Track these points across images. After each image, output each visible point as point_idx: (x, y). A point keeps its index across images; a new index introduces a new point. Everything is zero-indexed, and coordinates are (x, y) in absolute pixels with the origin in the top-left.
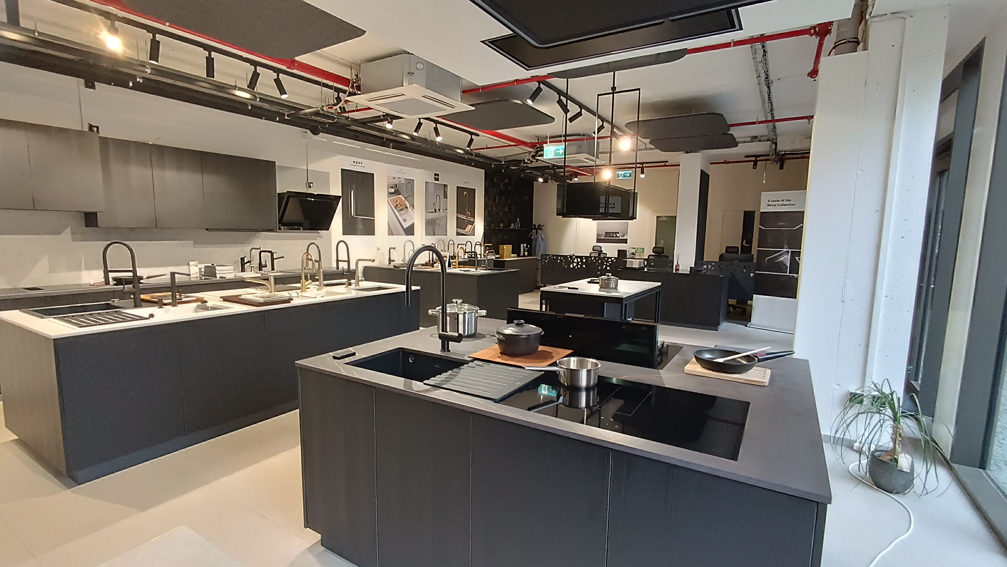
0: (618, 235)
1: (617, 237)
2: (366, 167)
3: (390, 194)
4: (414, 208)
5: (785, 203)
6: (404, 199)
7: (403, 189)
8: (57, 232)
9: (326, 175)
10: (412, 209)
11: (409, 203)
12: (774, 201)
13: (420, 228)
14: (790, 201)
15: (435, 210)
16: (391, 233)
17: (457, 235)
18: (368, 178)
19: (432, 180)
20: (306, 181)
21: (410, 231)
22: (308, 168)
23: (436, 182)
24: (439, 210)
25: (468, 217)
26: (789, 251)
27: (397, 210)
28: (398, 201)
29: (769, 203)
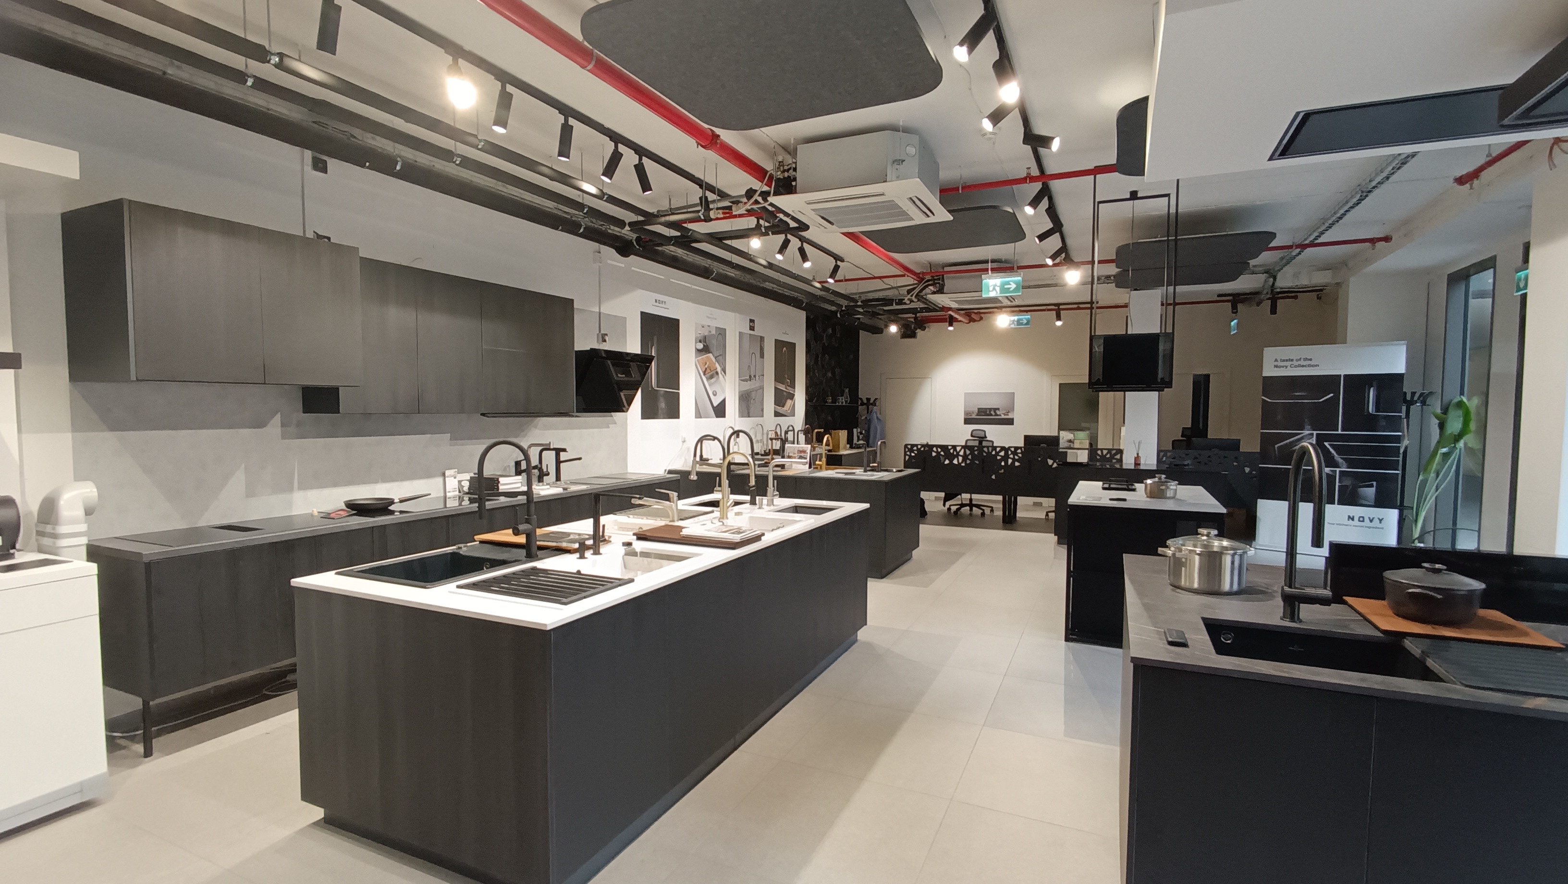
0: (998, 413)
1: (996, 415)
2: (670, 308)
3: (699, 351)
4: (725, 373)
5: (1302, 363)
6: (714, 360)
7: (713, 345)
8: (259, 423)
9: (621, 322)
10: (723, 376)
11: (720, 366)
12: (1284, 361)
13: (732, 407)
14: (1311, 360)
15: (750, 377)
16: (699, 415)
17: (776, 416)
18: (673, 324)
19: (747, 330)
20: (598, 332)
21: (720, 411)
22: (602, 311)
23: (752, 332)
24: (755, 376)
25: (788, 387)
26: (1313, 433)
27: (706, 378)
28: (708, 363)
29: (1276, 363)
